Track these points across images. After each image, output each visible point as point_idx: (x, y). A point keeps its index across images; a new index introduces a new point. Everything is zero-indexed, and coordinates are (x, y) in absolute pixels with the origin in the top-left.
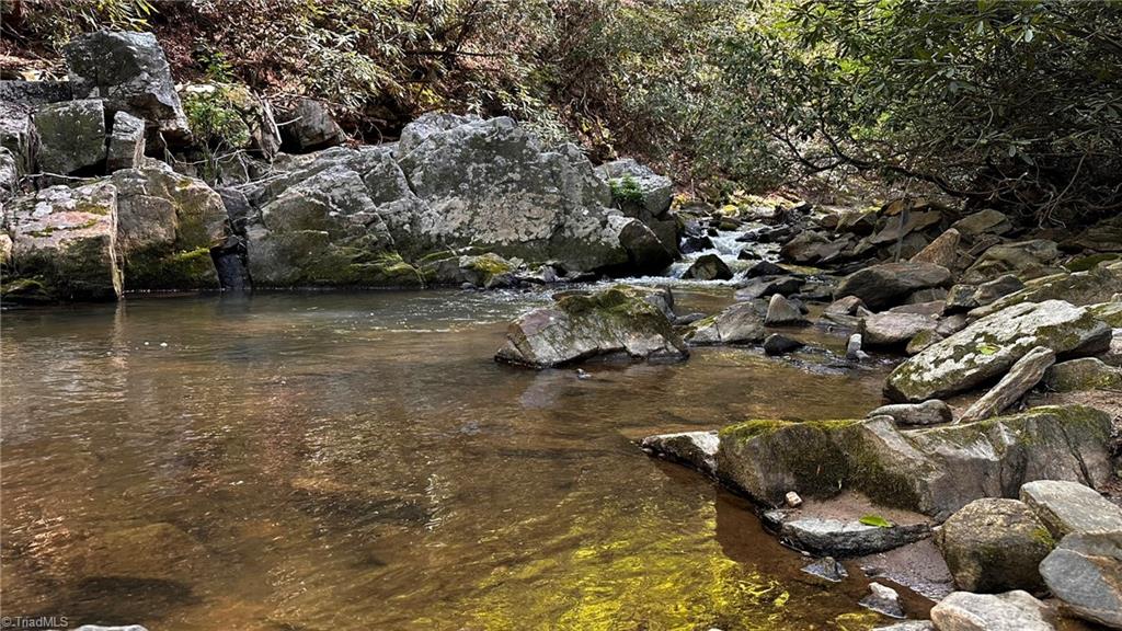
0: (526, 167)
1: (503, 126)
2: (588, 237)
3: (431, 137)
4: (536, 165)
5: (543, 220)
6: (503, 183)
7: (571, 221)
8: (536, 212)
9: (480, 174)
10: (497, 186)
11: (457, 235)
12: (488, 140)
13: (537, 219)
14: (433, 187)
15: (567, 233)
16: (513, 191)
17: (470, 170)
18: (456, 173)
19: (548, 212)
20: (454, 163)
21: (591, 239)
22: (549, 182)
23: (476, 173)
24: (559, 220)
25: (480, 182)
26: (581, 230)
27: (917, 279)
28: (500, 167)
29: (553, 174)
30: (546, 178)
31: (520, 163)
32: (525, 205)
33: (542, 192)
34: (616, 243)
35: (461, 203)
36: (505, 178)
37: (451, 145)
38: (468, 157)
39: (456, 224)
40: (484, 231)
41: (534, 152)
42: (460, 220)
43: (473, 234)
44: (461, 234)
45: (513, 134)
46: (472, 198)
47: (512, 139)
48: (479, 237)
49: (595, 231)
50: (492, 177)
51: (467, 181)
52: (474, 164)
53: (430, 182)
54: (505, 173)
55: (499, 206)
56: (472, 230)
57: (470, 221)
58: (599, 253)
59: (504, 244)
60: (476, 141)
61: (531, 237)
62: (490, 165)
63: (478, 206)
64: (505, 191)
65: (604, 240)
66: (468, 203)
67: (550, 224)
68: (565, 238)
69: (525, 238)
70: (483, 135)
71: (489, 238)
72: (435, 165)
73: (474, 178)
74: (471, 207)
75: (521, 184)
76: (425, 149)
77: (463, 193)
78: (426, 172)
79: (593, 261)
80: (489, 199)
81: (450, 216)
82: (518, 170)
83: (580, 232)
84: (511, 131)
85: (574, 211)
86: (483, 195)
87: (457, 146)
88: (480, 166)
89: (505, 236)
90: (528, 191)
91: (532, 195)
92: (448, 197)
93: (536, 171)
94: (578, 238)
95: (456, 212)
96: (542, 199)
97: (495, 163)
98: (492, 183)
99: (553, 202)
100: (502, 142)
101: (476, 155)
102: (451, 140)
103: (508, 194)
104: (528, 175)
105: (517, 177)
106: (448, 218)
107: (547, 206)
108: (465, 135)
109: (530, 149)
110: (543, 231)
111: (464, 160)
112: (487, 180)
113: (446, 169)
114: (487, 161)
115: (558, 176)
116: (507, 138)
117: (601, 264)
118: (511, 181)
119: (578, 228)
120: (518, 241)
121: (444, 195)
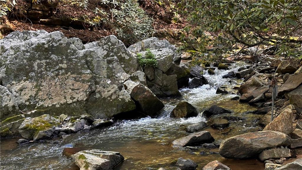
0: (70, 60)
1: (56, 37)
2: (110, 96)
3: (11, 48)
4: (76, 58)
5: (81, 90)
6: (56, 70)
7: (99, 88)
8: (76, 85)
9: (42, 67)
10: (52, 72)
11: (27, 103)
12: (46, 46)
13: (78, 89)
14: (12, 77)
15: (98, 95)
16: (63, 74)
17: (35, 65)
18: (27, 67)
19: (84, 85)
20: (25, 61)
21: (113, 97)
22: (84, 68)
23: (39, 66)
24: (91, 88)
25: (42, 71)
26: (106, 93)
27: (264, 143)
28: (54, 61)
29: (87, 62)
30: (82, 66)
31: (66, 58)
32: (70, 82)
33: (81, 74)
34: (128, 98)
35: (30, 84)
36: (57, 67)
37: (24, 51)
38: (34, 57)
39: (27, 97)
40: (45, 100)
41: (75, 51)
42: (29, 95)
43: (37, 102)
44: (30, 103)
45: (62, 42)
46: (37, 81)
47: (61, 44)
48: (41, 103)
49: (115, 92)
50: (49, 67)
51: (34, 71)
52: (38, 61)
53: (10, 74)
54: (57, 64)
55: (53, 84)
56: (37, 100)
57: (36, 95)
58: (118, 105)
59: (58, 106)
60: (39, 48)
61: (74, 100)
62: (48, 61)
63: (41, 85)
64: (57, 75)
65: (121, 97)
66: (35, 84)
67: (86, 92)
68: (96, 98)
69: (71, 101)
70: (44, 44)
71: (48, 103)
72: (14, 64)
73: (38, 69)
74: (36, 86)
75: (67, 70)
76: (8, 55)
77: (31, 78)
78: (8, 68)
79: (114, 111)
80: (48, 80)
81: (23, 93)
82: (65, 62)
83: (106, 94)
84: (60, 40)
85: (102, 82)
86: (44, 78)
87: (27, 51)
88: (42, 62)
89: (57, 101)
90: (72, 74)
91: (74, 75)
92: (22, 81)
93: (76, 62)
94: (104, 98)
95: (27, 90)
96: (80, 77)
97: (51, 59)
98: (50, 71)
99: (87, 79)
100: (55, 47)
101: (39, 55)
102: (23, 48)
103: (59, 77)
104: (72, 64)
105: (64, 66)
106: (22, 94)
107: (83, 81)
108: (32, 45)
109: (72, 49)
110: (81, 96)
111: (32, 59)
112: (46, 69)
113: (20, 65)
114: (46, 58)
115: (91, 63)
116: (58, 44)
117: (119, 112)
118: (61, 69)
119: (104, 92)
120: (66, 104)
121: (20, 81)
